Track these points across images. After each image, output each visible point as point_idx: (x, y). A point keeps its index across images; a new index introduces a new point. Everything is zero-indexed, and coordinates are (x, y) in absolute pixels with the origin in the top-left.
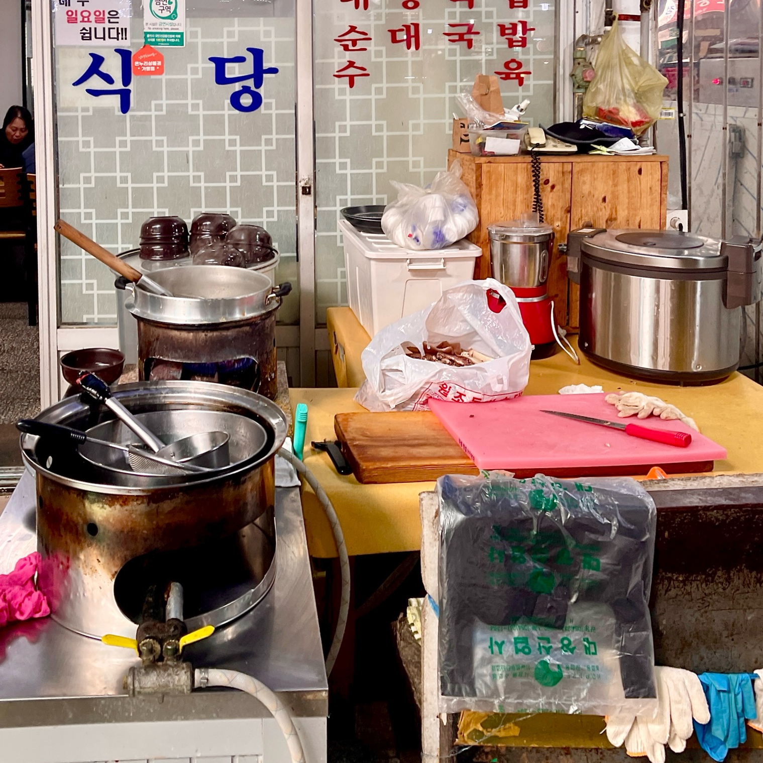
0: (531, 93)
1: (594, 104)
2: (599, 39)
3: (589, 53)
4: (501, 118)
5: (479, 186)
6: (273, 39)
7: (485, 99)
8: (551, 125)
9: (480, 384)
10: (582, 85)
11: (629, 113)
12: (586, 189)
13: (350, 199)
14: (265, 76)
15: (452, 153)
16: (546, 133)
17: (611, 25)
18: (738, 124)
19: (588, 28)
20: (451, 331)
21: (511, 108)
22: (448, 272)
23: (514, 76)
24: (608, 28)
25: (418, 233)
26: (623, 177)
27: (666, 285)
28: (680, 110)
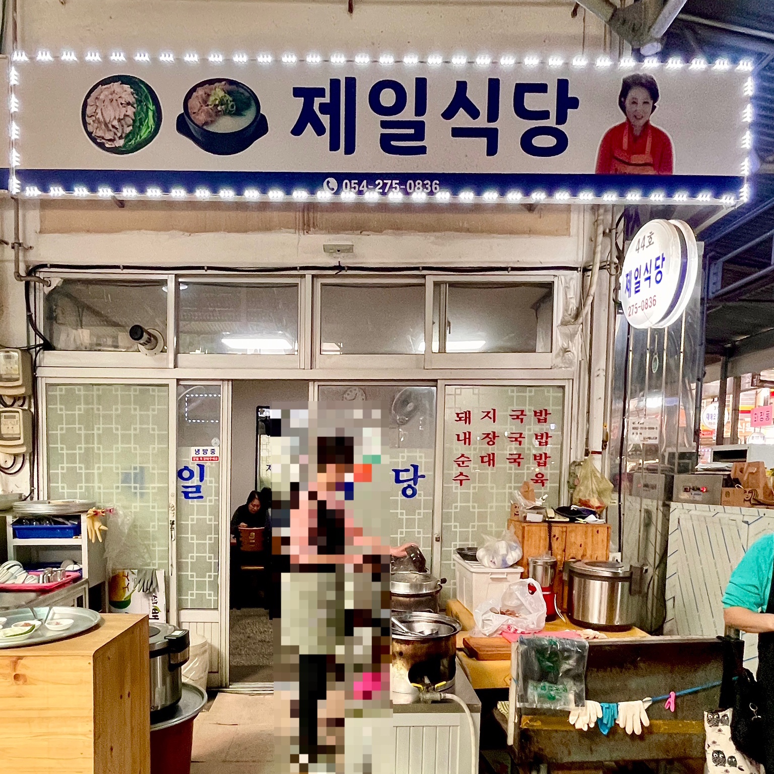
0: (548, 490)
1: (578, 497)
2: (582, 463)
3: (577, 470)
4: (534, 503)
5: (523, 537)
6: (423, 460)
7: (527, 494)
8: (557, 507)
9: (524, 625)
10: (572, 487)
11: (595, 502)
12: (573, 540)
13: (459, 544)
14: (419, 479)
15: (510, 521)
16: (555, 511)
17: (587, 456)
18: (649, 508)
19: (576, 458)
20: (512, 604)
21: (539, 498)
22: (508, 579)
23: (540, 481)
24: (586, 457)
25: (495, 560)
26: (590, 534)
27: (606, 584)
28: (619, 501)
